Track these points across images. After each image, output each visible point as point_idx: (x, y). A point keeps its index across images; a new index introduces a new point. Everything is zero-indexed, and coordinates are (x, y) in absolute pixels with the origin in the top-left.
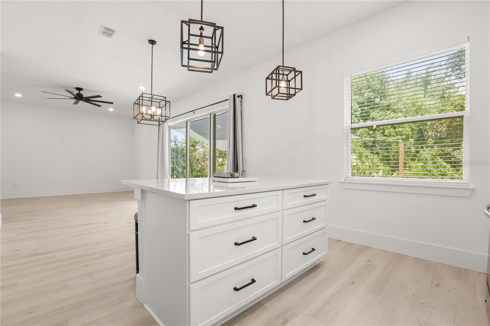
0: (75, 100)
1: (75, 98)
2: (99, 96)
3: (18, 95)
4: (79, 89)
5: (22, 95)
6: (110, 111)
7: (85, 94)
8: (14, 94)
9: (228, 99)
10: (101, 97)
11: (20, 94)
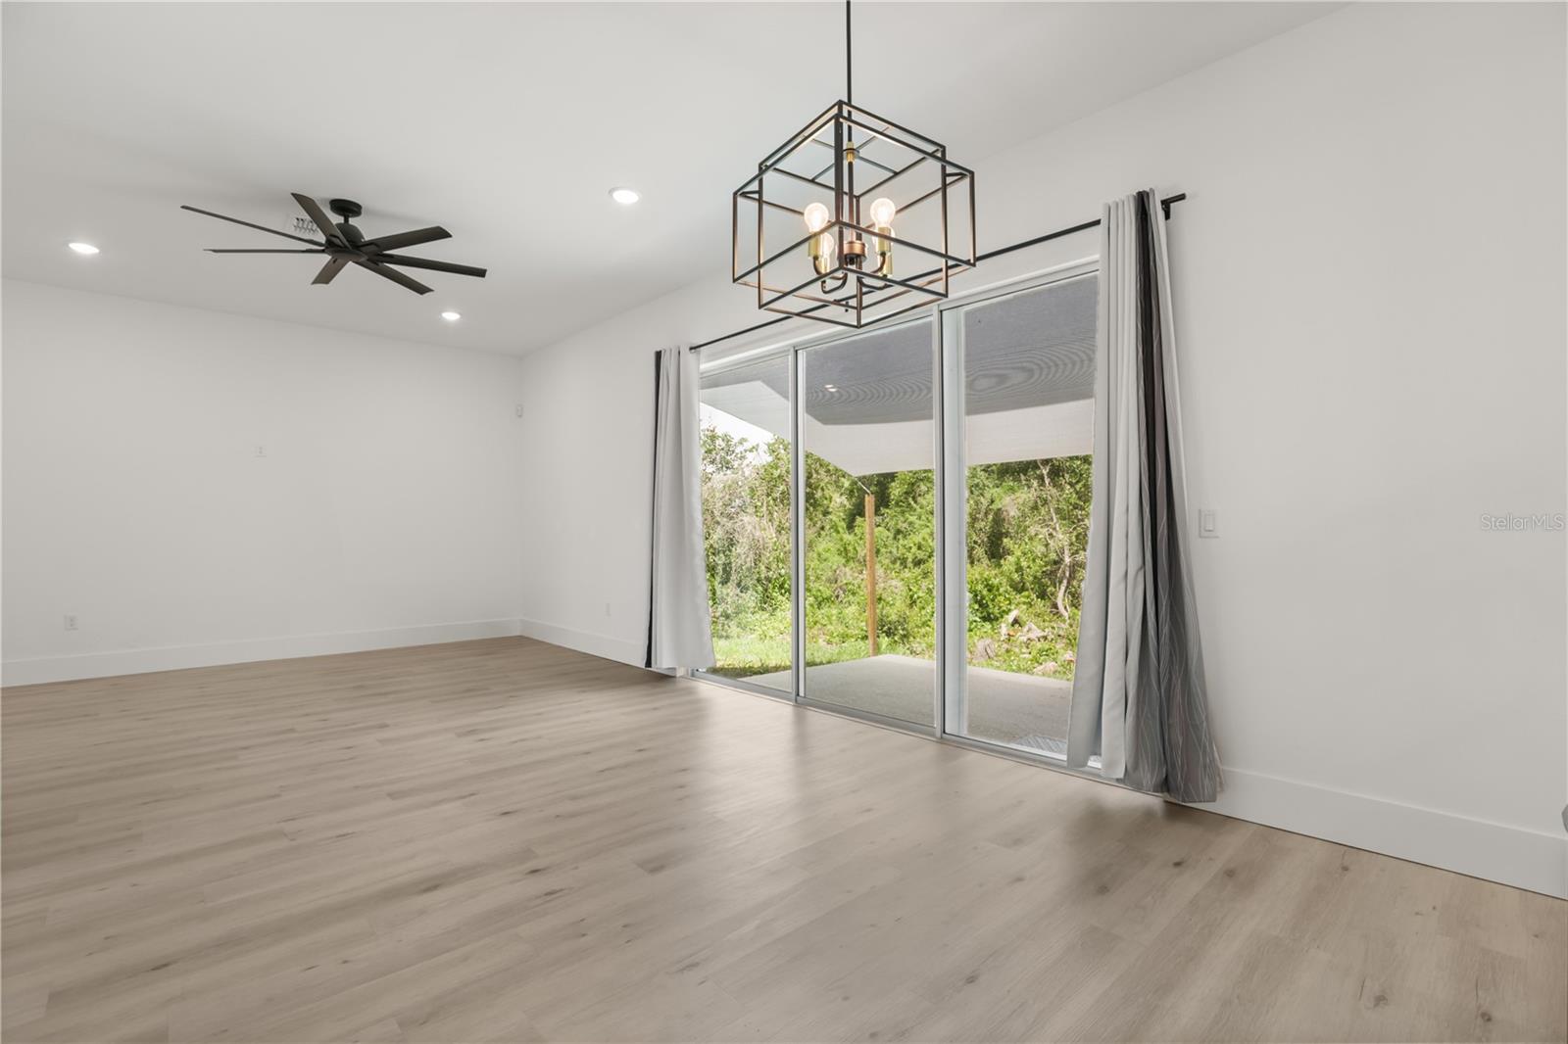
0: (326, 258)
1: (330, 246)
2: (438, 234)
3: (84, 249)
4: (347, 208)
5: (98, 248)
6: (446, 325)
7: (369, 229)
8: (66, 244)
9: (1097, 223)
10: (448, 235)
11: (91, 245)
